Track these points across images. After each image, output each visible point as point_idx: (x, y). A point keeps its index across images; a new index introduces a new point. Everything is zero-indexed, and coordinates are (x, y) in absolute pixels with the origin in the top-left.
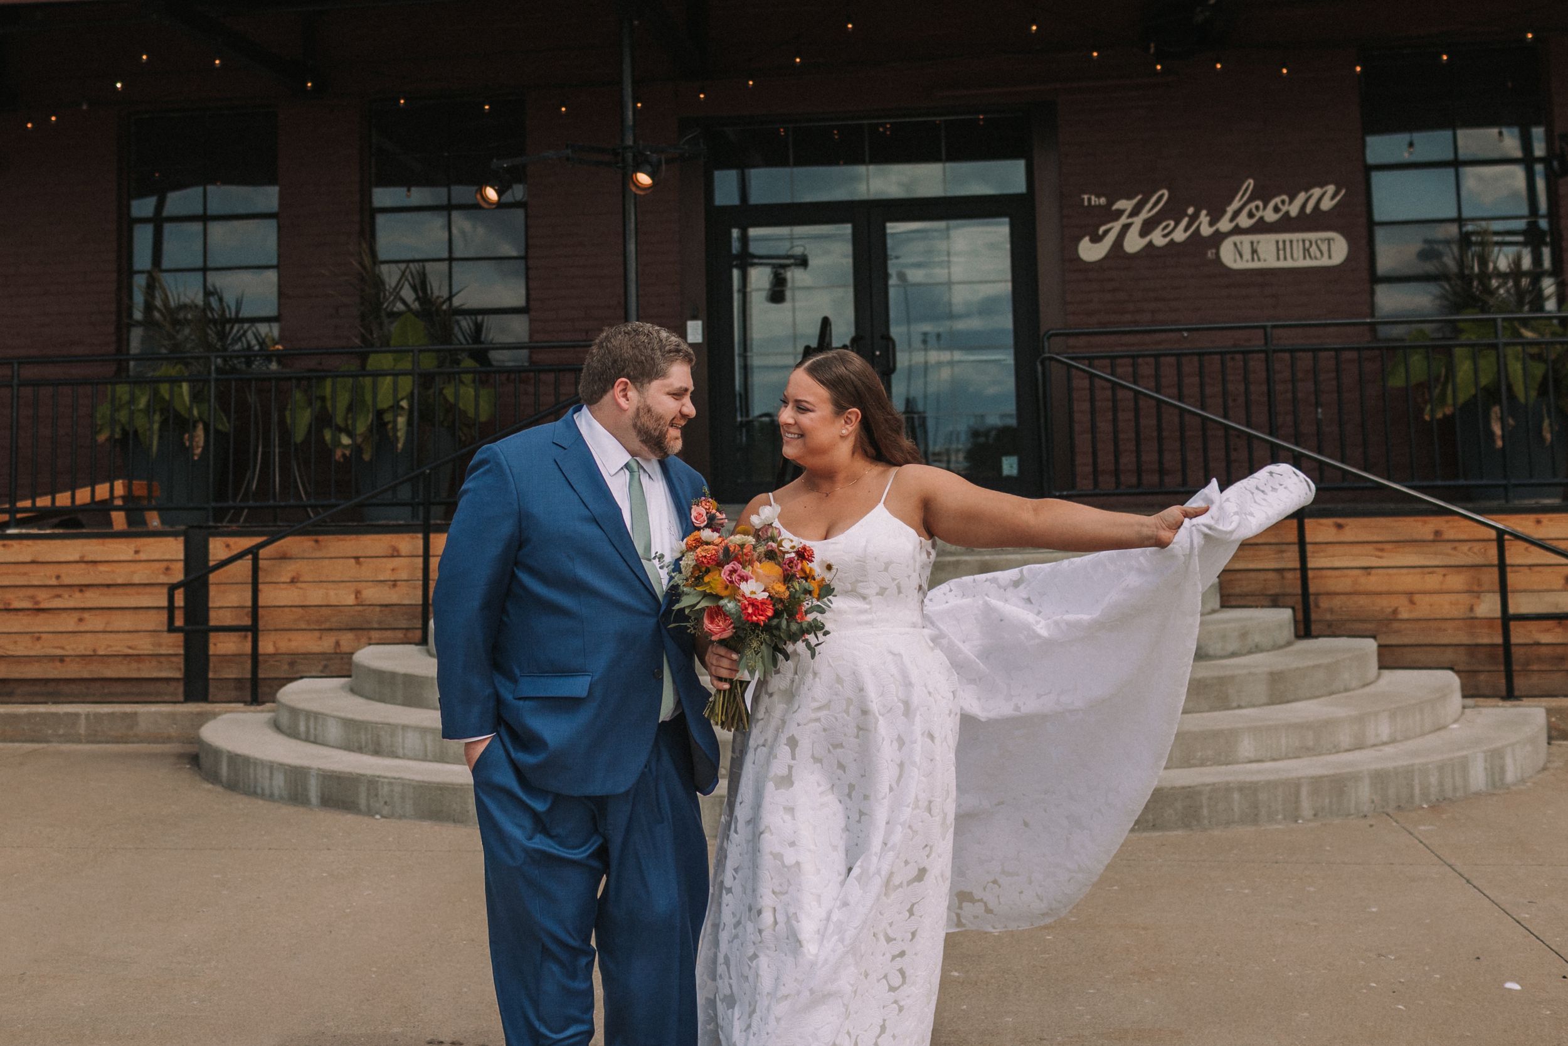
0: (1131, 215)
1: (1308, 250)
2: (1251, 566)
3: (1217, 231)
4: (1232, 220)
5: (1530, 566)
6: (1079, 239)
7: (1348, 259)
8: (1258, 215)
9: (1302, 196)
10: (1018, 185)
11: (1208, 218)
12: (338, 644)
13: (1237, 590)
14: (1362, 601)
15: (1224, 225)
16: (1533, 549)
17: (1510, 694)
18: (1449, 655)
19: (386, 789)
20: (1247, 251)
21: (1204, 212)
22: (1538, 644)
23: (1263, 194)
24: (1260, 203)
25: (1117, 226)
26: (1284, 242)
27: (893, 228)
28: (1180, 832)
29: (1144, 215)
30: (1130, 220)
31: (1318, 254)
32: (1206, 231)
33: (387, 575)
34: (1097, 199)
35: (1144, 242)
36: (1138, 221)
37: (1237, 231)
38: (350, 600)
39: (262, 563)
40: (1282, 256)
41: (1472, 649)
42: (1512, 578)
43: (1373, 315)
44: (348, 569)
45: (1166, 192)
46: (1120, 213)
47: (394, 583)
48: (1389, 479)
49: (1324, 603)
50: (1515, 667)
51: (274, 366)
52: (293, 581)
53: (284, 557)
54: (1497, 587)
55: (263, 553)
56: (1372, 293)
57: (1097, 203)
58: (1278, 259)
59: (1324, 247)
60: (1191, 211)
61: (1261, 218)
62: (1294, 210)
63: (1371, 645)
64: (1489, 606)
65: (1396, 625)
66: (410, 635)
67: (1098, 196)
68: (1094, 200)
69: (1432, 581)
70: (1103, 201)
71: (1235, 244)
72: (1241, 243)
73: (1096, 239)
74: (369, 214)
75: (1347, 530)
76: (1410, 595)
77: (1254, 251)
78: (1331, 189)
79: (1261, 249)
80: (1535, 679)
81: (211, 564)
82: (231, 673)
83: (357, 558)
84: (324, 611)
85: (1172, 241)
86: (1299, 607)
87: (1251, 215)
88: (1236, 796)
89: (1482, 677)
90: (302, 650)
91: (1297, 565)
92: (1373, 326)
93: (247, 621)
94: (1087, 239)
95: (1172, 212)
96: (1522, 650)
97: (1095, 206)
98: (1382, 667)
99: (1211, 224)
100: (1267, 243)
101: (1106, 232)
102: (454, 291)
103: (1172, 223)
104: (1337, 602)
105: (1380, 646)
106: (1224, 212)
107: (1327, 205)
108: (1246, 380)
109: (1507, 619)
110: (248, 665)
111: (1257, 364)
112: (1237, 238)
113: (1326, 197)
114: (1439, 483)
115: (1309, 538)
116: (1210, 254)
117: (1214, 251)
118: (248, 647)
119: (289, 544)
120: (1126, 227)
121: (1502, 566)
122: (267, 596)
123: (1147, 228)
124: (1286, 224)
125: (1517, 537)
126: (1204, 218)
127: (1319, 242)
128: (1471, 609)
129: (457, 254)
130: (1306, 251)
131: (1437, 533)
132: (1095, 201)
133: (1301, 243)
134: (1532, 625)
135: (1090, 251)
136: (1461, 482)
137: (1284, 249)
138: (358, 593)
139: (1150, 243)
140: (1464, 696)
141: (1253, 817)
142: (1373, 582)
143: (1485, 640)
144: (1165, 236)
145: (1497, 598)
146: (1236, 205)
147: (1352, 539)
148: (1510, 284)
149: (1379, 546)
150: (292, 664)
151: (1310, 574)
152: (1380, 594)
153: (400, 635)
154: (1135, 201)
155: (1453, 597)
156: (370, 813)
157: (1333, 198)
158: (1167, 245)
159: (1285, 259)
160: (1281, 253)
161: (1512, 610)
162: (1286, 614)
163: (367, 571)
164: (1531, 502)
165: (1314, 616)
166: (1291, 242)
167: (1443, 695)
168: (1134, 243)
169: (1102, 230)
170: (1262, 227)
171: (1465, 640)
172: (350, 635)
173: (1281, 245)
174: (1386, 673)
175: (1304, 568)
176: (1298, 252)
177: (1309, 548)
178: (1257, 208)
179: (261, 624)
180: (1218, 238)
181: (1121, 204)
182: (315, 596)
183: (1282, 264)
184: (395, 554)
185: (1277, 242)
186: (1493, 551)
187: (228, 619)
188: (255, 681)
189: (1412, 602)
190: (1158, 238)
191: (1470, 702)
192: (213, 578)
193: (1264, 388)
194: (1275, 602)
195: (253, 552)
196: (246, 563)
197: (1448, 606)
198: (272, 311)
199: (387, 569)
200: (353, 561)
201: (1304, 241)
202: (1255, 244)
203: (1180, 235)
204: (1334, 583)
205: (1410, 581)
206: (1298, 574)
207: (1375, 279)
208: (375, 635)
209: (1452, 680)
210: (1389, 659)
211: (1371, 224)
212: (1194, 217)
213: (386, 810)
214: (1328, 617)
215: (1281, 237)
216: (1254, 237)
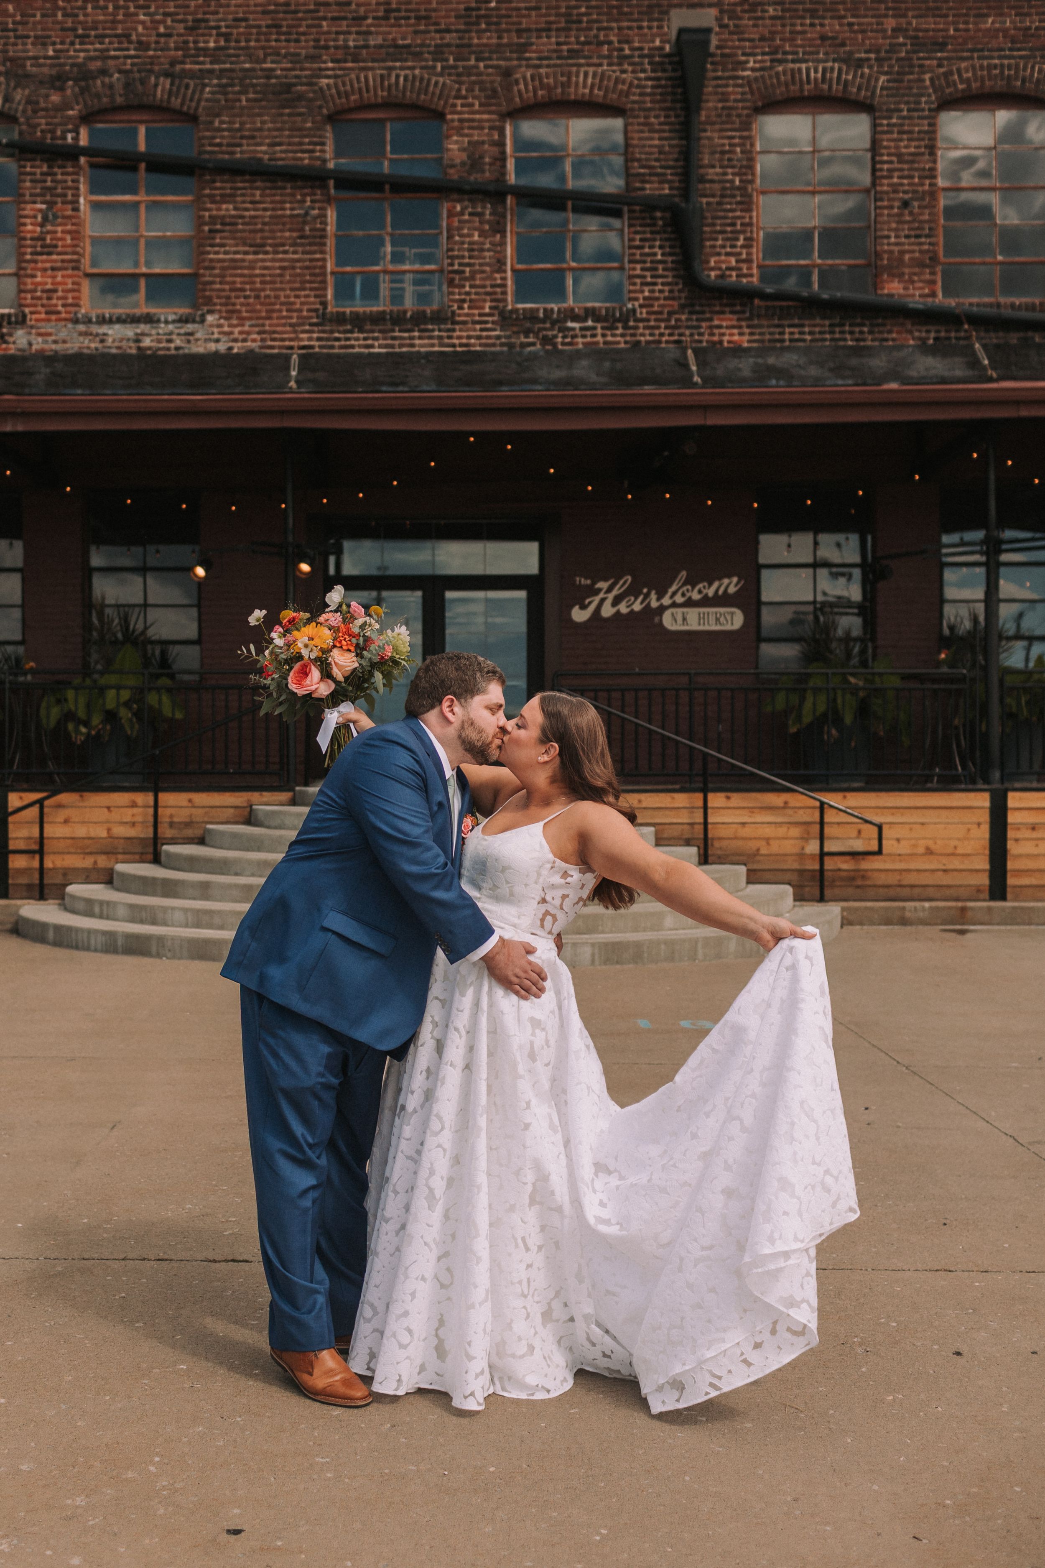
0: (607, 592)
1: (719, 619)
2: (675, 821)
3: (661, 605)
4: (672, 597)
5: (839, 824)
6: (572, 607)
7: (743, 626)
8: (688, 595)
9: (716, 584)
10: (532, 568)
11: (656, 596)
12: (95, 862)
13: (665, 836)
14: (740, 843)
15: (666, 601)
16: (841, 814)
17: (822, 899)
18: (788, 876)
19: (169, 943)
20: (679, 618)
21: (653, 592)
22: (839, 870)
23: (691, 582)
24: (689, 587)
25: (597, 599)
26: (704, 613)
27: (450, 595)
28: (631, 966)
29: (615, 592)
30: (606, 596)
31: (725, 622)
32: (654, 604)
33: (128, 819)
34: (585, 581)
35: (614, 610)
36: (611, 596)
37: (674, 605)
38: (104, 834)
39: (46, 810)
40: (702, 623)
41: (801, 872)
42: (827, 830)
43: (757, 668)
44: (103, 814)
45: (630, 577)
46: (600, 590)
47: (133, 824)
48: (759, 769)
49: (717, 844)
50: (826, 883)
51: (29, 677)
52: (66, 821)
53: (60, 806)
54: (818, 836)
55: (46, 803)
56: (758, 648)
57: (585, 583)
58: (700, 625)
59: (729, 617)
60: (645, 590)
61: (690, 597)
62: (711, 592)
63: (743, 869)
64: (813, 847)
65: (758, 858)
66: (144, 857)
67: (586, 578)
68: (583, 581)
69: (782, 831)
70: (589, 582)
71: (673, 614)
72: (677, 613)
73: (583, 607)
74: (88, 572)
75: (733, 800)
76: (768, 840)
77: (684, 619)
78: (735, 579)
79: (688, 617)
80: (837, 891)
81: (10, 810)
82: (23, 880)
83: (108, 808)
84: (86, 841)
85: (632, 611)
86: (702, 846)
87: (683, 595)
88: (663, 947)
89: (807, 889)
90: (72, 866)
91: (702, 820)
92: (757, 675)
93: (36, 847)
94: (578, 607)
95: (633, 591)
96: (830, 874)
97: (584, 585)
98: (749, 882)
99: (658, 599)
100: (693, 614)
101: (590, 603)
102: (148, 624)
103: (633, 599)
104: (725, 843)
105: (748, 870)
106: (666, 592)
107: (732, 590)
108: (677, 704)
109: (823, 855)
110: (37, 875)
111: (684, 696)
112: (674, 610)
113: (731, 585)
114: (789, 772)
115: (710, 805)
116: (656, 620)
117: (659, 618)
118: (36, 864)
119: (64, 798)
120: (603, 600)
121: (822, 823)
122: (49, 831)
123: (616, 601)
124: (706, 602)
125: (831, 806)
126: (653, 596)
127: (726, 614)
128: (803, 848)
129: (150, 601)
130: (717, 620)
131: (786, 803)
133: (714, 614)
134: (837, 859)
135: (579, 615)
136: (802, 772)
137: (704, 618)
138: (109, 830)
139: (618, 612)
140: (795, 900)
141: (671, 958)
142: (747, 832)
143: (811, 867)
144: (628, 607)
145: (818, 842)
146: (674, 587)
147: (736, 805)
148: (843, 647)
149: (751, 810)
150: (65, 875)
151: (710, 826)
152: (750, 839)
153: (137, 857)
154: (610, 582)
155: (792, 842)
156: (159, 956)
157: (736, 585)
158: (629, 613)
159: (704, 624)
160: (702, 620)
161: (826, 849)
162: (694, 850)
163: (115, 816)
164: (845, 785)
165: (710, 852)
166: (708, 613)
167: (782, 896)
168: (607, 611)
169: (587, 601)
170: (689, 603)
171: (798, 867)
172: (104, 857)
173: (702, 615)
174: (752, 887)
175: (706, 823)
176: (712, 619)
177: (710, 811)
178: (688, 590)
179: (46, 848)
180: (662, 609)
181: (600, 585)
182: (81, 831)
183: (701, 628)
184: (134, 805)
185: (700, 613)
186: (817, 814)
187: (21, 845)
188: (42, 886)
189: (768, 844)
190: (623, 608)
191: (797, 903)
192: (10, 819)
193: (688, 709)
194: (688, 843)
195: (40, 802)
196: (35, 810)
197: (789, 847)
198: (18, 637)
199: (128, 815)
200: (106, 810)
201: (716, 613)
202: (685, 614)
203: (637, 607)
204: (723, 832)
205: (768, 831)
206: (702, 826)
207: (760, 639)
208: (120, 857)
209: (789, 889)
210: (753, 877)
211: (759, 603)
212: (647, 596)
213: (169, 955)
214: (719, 852)
215: (702, 610)
216: (685, 610)
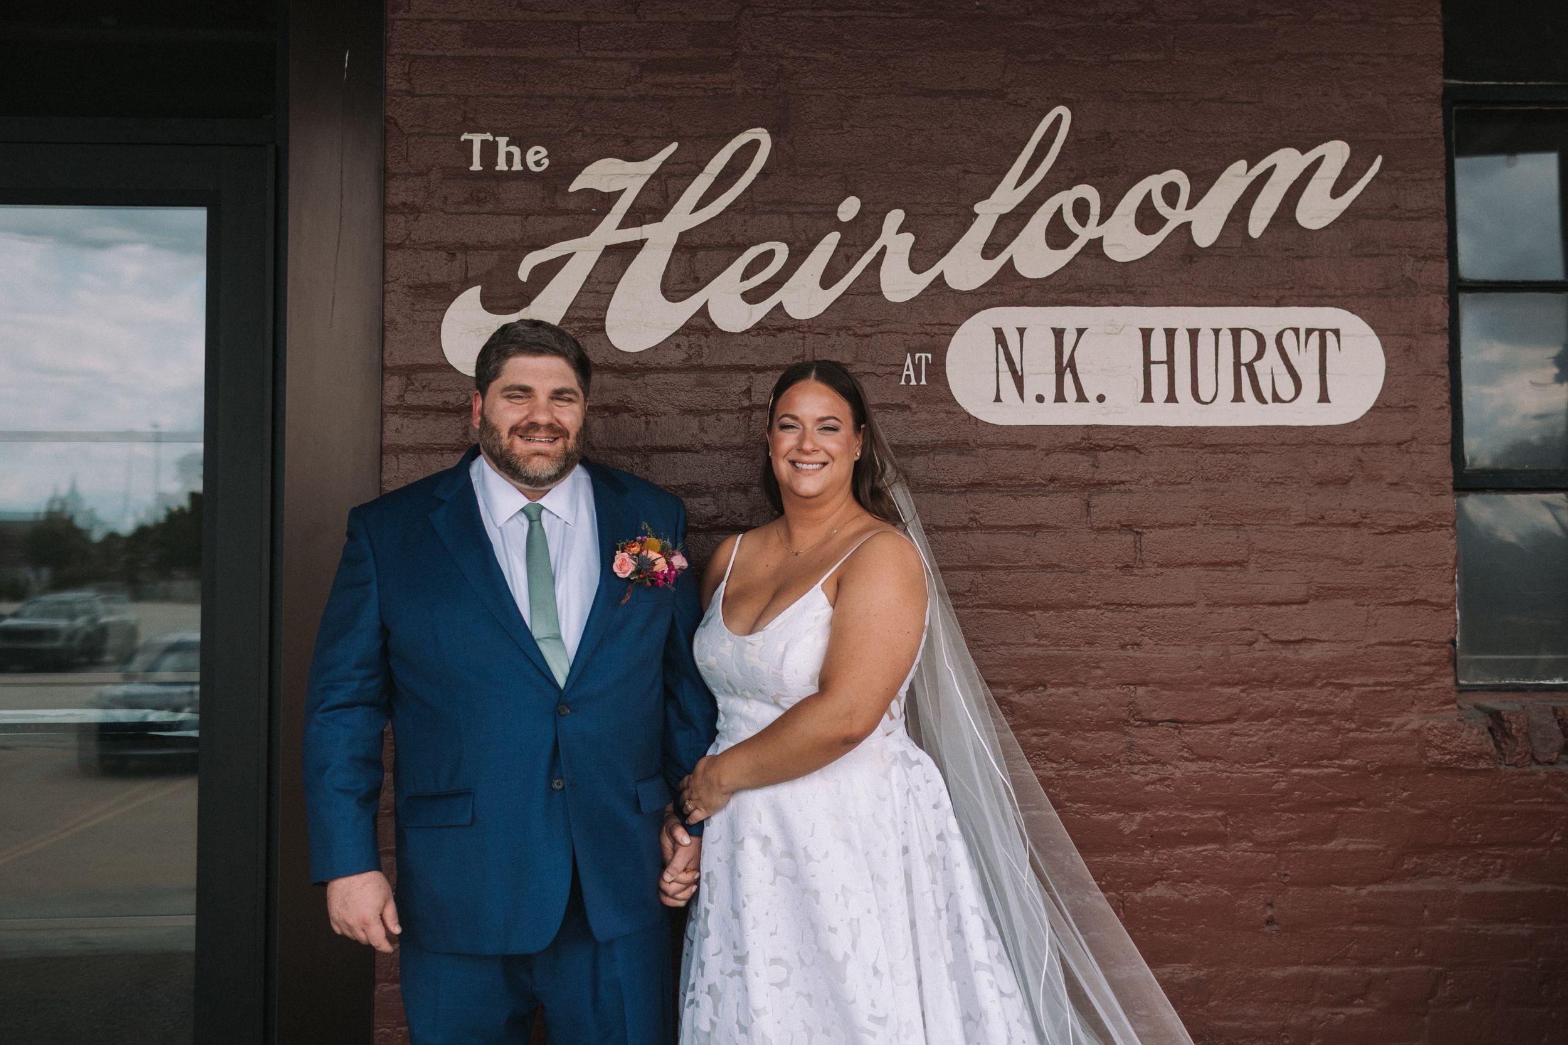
0: (635, 217)
1: (1250, 367)
3: (939, 286)
4: (990, 250)
6: (447, 294)
7: (1384, 405)
8: (1085, 234)
9: (1236, 177)
11: (909, 238)
15: (965, 266)
20: (1036, 360)
21: (895, 217)
24: (1088, 192)
25: (585, 254)
26: (1170, 333)
29: (683, 217)
30: (632, 234)
31: (1286, 388)
32: (898, 283)
34: (516, 150)
35: (679, 313)
36: (659, 239)
37: (1010, 288)
40: (1160, 389)
45: (763, 136)
46: (597, 205)
57: (517, 166)
58: (1147, 397)
59: (1306, 361)
60: (849, 209)
61: (1096, 245)
62: (1206, 222)
67: (522, 139)
70: (537, 157)
71: (999, 335)
72: (1021, 331)
77: (1065, 367)
78: (1334, 155)
85: (777, 317)
87: (1058, 235)
94: (475, 292)
97: (510, 175)
99: (919, 261)
100: (1109, 339)
101: (544, 271)
103: (782, 252)
107: (1319, 209)
112: (1008, 317)
113: (1316, 183)
116: (913, 368)
117: (925, 356)
120: (618, 258)
123: (691, 266)
124: (1178, 273)
126: (892, 238)
127: (1289, 340)
130: (1244, 370)
132: (510, 156)
133: (1226, 339)
137: (1170, 362)
139: (701, 320)
144: (752, 297)
146: (1005, 195)
154: (654, 164)
157: (1339, 186)
158: (759, 328)
159: (1171, 398)
160: (1159, 374)
166: (1194, 334)
168: (642, 317)
169: (529, 262)
173: (1158, 351)
176: (1217, 372)
178: (1081, 209)
180: (941, 313)
181: (602, 175)
183: (1159, 415)
185: (1146, 334)
190: (728, 303)
201: (1236, 333)
202: (1069, 340)
203: (806, 296)
211: (1453, 287)
212: (860, 234)
215: (1158, 317)
216: (1069, 317)
